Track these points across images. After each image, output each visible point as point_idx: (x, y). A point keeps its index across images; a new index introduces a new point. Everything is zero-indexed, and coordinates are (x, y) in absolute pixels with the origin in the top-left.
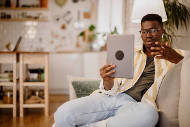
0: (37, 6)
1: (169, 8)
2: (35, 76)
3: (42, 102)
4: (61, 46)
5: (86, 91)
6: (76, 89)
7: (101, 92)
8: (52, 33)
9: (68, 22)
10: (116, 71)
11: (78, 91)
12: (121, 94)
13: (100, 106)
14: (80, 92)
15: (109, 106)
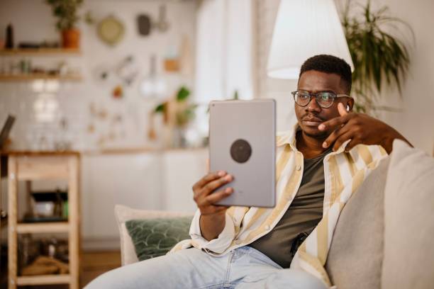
0: (55, 46)
1: (358, 42)
2: (47, 208)
3: (63, 271)
4: (112, 136)
5: (159, 245)
6: (137, 238)
7: (192, 247)
8: (92, 109)
9: (129, 81)
10: (233, 191)
11: (142, 243)
12: (242, 250)
13: (190, 282)
14: (145, 245)
15: (211, 281)
